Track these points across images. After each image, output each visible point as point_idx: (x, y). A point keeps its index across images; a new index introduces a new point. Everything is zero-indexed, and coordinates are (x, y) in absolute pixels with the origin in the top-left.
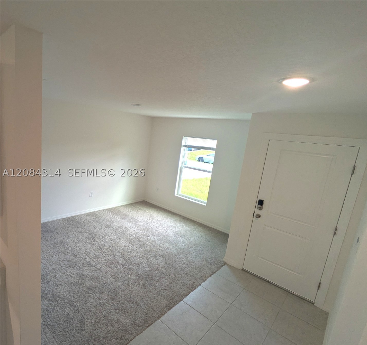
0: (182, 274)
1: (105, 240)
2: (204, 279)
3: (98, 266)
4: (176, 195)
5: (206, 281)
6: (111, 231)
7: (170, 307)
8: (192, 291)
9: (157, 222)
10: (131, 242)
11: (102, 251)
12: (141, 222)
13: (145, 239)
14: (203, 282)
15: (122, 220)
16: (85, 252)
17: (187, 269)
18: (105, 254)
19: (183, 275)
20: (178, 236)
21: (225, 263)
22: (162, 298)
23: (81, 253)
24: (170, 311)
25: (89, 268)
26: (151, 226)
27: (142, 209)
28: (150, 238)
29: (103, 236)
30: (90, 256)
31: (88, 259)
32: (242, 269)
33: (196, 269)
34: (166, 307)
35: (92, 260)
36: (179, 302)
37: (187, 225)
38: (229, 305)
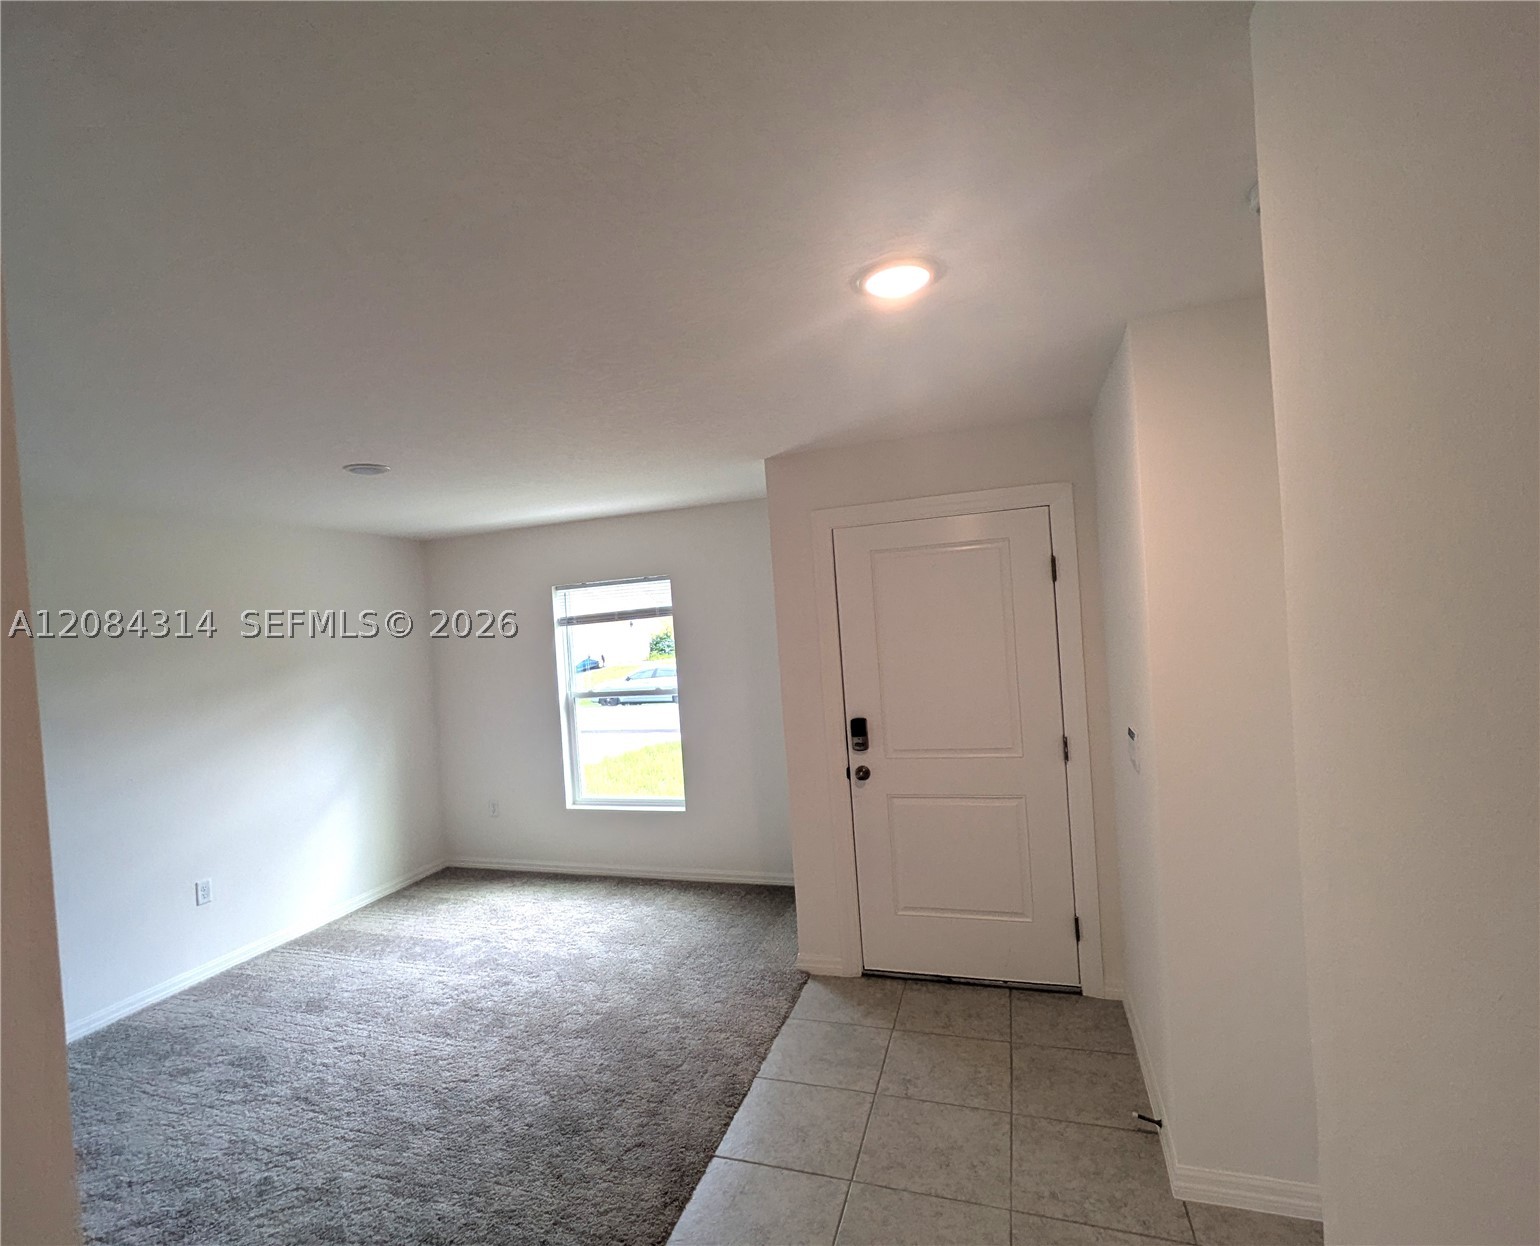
0: (681, 1065)
1: (319, 1061)
2: (759, 1052)
3: (318, 1179)
4: (569, 805)
5: (770, 1056)
6: (339, 1017)
7: (681, 1198)
8: (737, 1108)
9: (524, 924)
10: (440, 1029)
11: (314, 1111)
12: (458, 944)
13: (496, 999)
14: (760, 1062)
15: (374, 963)
16: (227, 1145)
17: (694, 1042)
18: (337, 1118)
19: (685, 1067)
20: (618, 947)
21: (807, 976)
22: (639, 1179)
23: (206, 1160)
24: (684, 1214)
25: (272, 1205)
26: (508, 946)
27: (447, 900)
28: (517, 987)
29: (305, 1051)
30: (260, 1152)
31: (252, 1172)
32: (864, 975)
33: (721, 1031)
34: (666, 1205)
35: (276, 1166)
36: (705, 1166)
37: (637, 900)
38: (869, 1098)
